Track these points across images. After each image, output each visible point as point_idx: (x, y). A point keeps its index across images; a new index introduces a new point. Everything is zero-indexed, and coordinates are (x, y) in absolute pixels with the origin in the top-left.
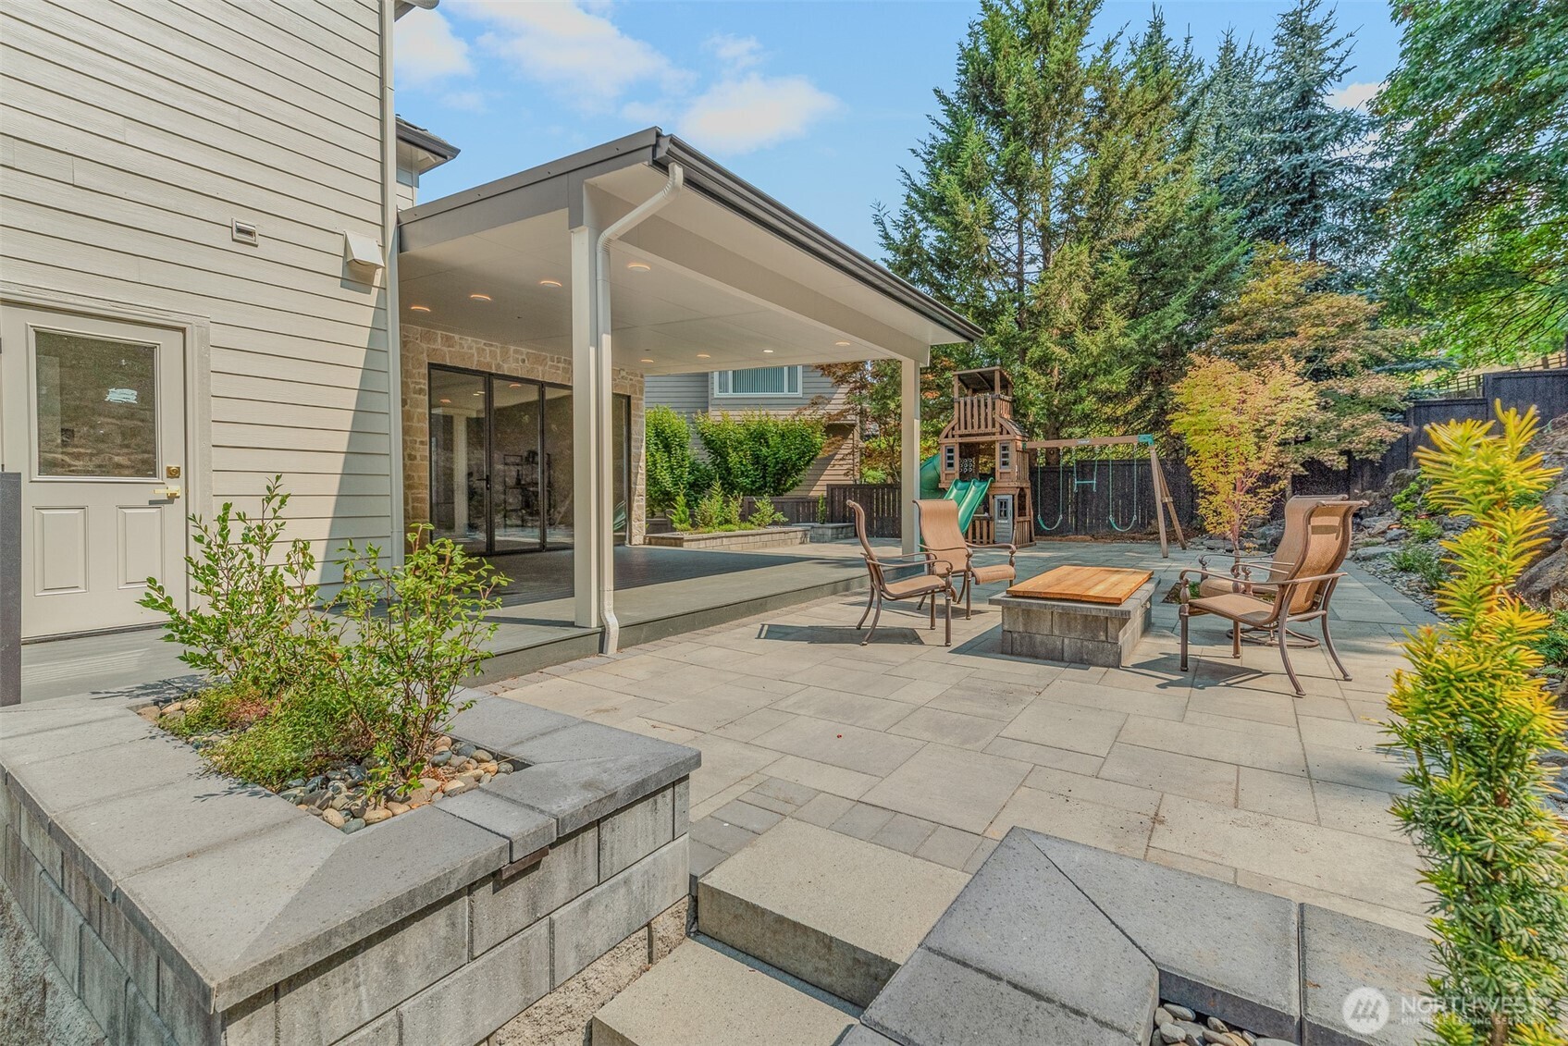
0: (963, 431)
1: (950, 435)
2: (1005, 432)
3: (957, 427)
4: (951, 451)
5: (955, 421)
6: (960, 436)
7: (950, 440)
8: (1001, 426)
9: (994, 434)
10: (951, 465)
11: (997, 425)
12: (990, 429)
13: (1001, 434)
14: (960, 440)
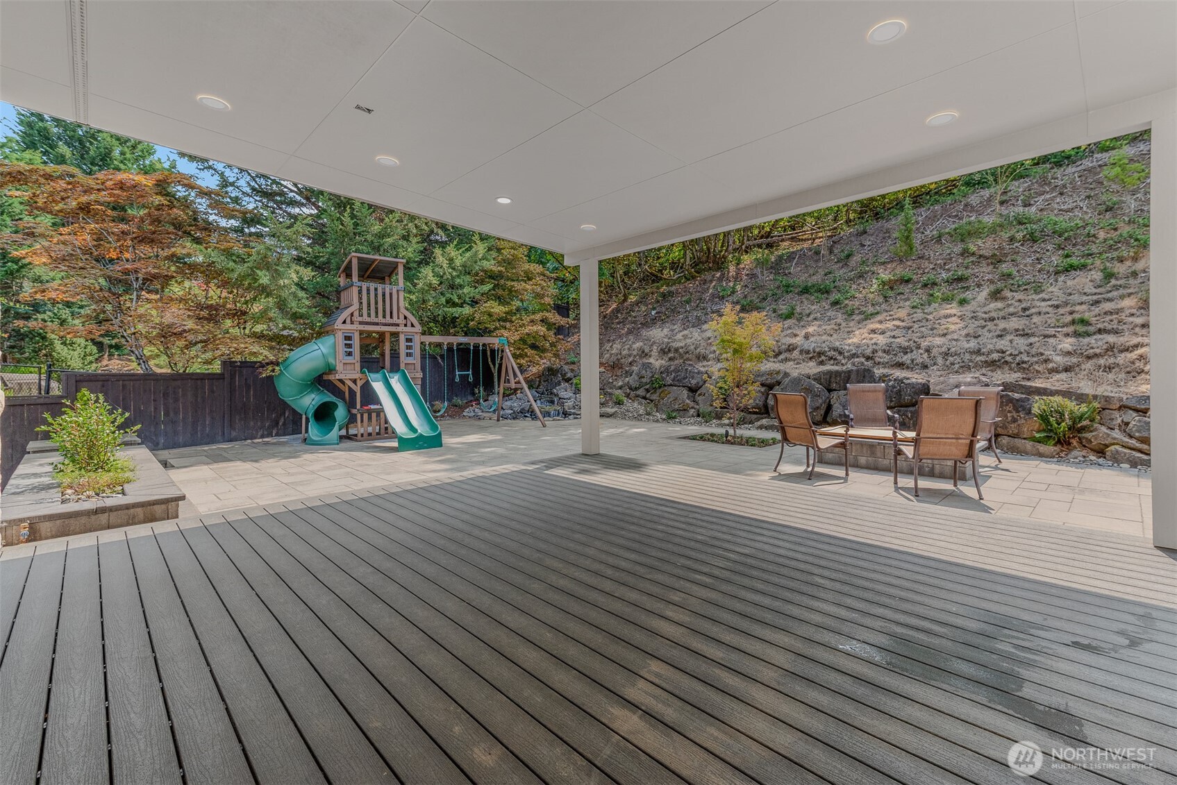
0: (365, 318)
1: (348, 321)
2: (409, 324)
3: (356, 314)
4: (348, 338)
5: (356, 306)
6: (361, 323)
7: (348, 326)
8: (405, 318)
9: (398, 325)
10: (350, 354)
11: (402, 317)
12: (395, 320)
13: (406, 325)
14: (362, 327)
